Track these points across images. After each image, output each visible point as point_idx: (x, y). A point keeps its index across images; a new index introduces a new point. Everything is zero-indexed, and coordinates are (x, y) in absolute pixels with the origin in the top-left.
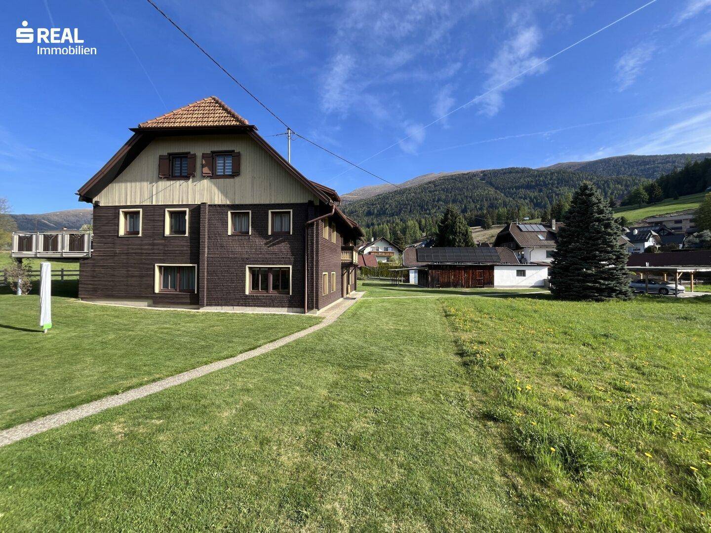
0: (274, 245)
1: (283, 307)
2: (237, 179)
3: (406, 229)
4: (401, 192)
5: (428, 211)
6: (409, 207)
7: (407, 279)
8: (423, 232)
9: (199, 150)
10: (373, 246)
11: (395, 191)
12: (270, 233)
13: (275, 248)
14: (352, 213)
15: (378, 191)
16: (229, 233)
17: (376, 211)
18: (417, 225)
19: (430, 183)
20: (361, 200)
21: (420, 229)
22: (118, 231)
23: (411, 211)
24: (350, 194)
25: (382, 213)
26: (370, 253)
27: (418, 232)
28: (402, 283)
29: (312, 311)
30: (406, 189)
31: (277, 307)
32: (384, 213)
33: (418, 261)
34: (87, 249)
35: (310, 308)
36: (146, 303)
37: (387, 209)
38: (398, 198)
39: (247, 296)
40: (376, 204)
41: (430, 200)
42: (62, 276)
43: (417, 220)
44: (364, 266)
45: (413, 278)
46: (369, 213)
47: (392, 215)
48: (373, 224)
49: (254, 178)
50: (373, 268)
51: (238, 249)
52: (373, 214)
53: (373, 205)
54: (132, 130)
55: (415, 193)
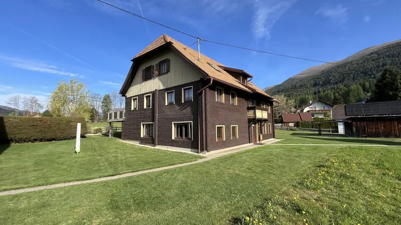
0: (184, 109)
1: (189, 148)
2: (169, 74)
3: (349, 92)
4: (343, 65)
5: (372, 76)
6: (352, 76)
7: (336, 129)
8: (368, 92)
9: (154, 63)
10: (311, 106)
11: (338, 66)
12: (183, 102)
13: (185, 111)
14: (302, 86)
15: (323, 69)
16: (166, 105)
17: (321, 83)
18: (361, 88)
19: (372, 53)
20: (309, 77)
21: (364, 90)
22: (131, 108)
23: (354, 78)
24: (299, 74)
25: (327, 83)
26: (308, 111)
27: (362, 93)
28: (331, 133)
29: (203, 152)
30: (348, 63)
31: (186, 148)
32: (329, 83)
33: (346, 115)
34: (124, 117)
35: (202, 150)
36: (138, 142)
37: (331, 79)
38: (340, 70)
39: (173, 140)
40: (321, 78)
41: (374, 67)
42: (116, 129)
43: (360, 84)
44: (300, 121)
45: (341, 129)
46: (315, 85)
47: (337, 83)
48: (319, 92)
49: (175, 71)
50: (308, 122)
51: (169, 113)
52: (319, 85)
53: (318, 78)
54: (132, 61)
55: (358, 64)
